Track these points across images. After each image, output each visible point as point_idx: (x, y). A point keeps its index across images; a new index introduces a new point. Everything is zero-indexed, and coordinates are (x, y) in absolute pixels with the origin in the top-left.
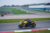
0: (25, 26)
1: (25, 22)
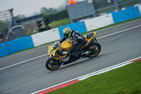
0: (68, 59)
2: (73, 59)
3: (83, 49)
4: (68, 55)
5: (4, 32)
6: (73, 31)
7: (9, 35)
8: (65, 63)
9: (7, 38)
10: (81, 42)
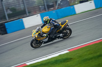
0: (47, 39)
1: (46, 29)
2: (51, 39)
3: (58, 32)
4: (47, 36)
5: (55, 3)
6: (51, 19)
7: (58, 6)
8: (45, 43)
9: (57, 7)
10: (57, 27)
